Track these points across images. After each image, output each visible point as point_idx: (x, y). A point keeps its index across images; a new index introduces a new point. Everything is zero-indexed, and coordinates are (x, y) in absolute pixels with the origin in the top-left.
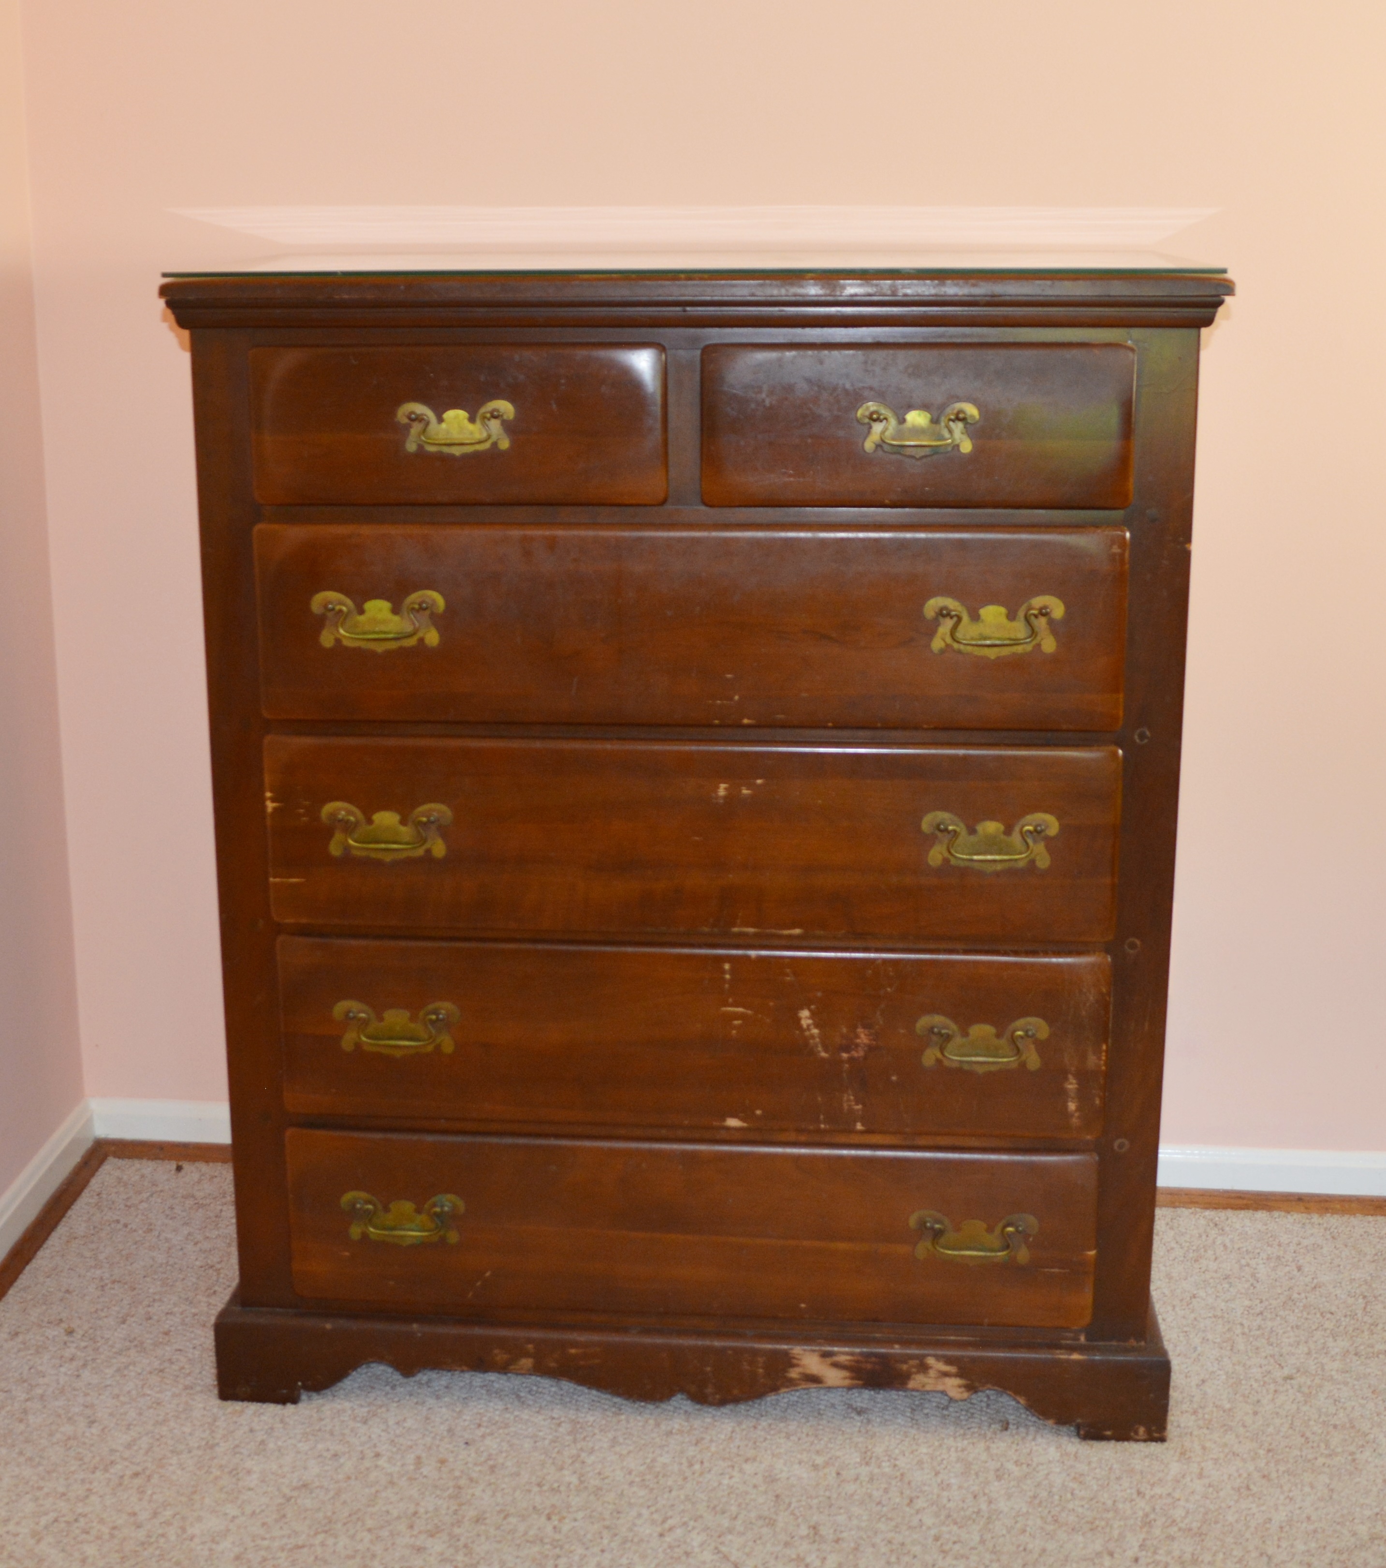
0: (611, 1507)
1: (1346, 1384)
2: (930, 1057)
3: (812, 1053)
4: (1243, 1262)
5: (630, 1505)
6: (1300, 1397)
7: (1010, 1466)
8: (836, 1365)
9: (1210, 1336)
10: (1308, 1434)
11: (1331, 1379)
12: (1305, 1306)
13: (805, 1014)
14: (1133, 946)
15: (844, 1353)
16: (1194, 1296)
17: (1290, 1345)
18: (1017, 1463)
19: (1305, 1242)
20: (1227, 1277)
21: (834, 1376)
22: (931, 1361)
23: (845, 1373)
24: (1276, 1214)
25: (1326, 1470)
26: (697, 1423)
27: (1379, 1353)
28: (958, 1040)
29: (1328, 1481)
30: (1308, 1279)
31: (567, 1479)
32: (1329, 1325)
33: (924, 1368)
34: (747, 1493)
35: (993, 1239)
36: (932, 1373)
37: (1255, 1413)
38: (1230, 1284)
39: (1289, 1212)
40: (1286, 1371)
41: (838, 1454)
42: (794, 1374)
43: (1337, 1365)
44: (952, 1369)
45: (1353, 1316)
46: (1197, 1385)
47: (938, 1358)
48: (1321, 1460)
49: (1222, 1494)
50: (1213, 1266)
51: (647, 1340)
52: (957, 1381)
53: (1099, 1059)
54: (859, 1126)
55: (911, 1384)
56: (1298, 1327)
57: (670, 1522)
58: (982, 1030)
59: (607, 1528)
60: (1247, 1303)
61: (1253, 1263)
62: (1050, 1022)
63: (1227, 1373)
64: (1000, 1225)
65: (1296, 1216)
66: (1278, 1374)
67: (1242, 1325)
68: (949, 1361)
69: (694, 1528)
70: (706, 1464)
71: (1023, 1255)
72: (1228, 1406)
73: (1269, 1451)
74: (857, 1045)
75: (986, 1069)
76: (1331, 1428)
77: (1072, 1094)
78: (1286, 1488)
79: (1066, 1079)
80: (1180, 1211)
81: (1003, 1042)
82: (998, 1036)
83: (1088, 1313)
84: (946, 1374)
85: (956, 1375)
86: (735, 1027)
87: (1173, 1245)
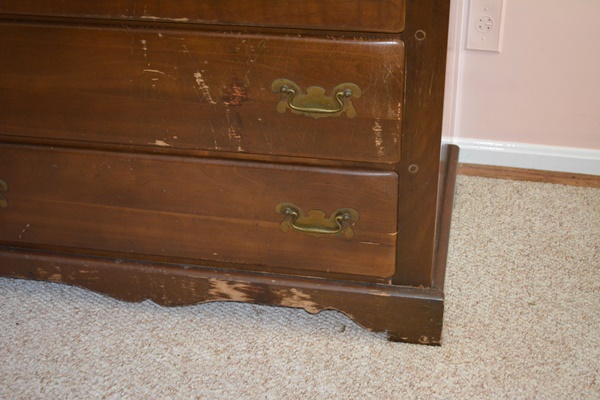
0: (83, 374)
1: (568, 310)
2: (282, 106)
3: (205, 101)
4: (527, 218)
5: (95, 373)
6: (535, 318)
7: (336, 359)
8: (237, 289)
9: (491, 270)
10: (533, 347)
11: (559, 306)
12: (557, 252)
13: (198, 75)
14: (420, 35)
15: (242, 282)
16: (490, 241)
17: (540, 280)
18: (342, 357)
19: (570, 206)
20: (514, 228)
21: (236, 295)
22: (294, 291)
23: (243, 294)
24: (557, 185)
25: (538, 376)
26: (158, 316)
27: (595, 288)
28: (301, 96)
29: (536, 385)
30: (565, 232)
31: (65, 352)
32: (569, 266)
33: (291, 295)
34: (168, 369)
35: (329, 222)
36: (295, 297)
37: (503, 329)
38: (515, 233)
39: (565, 185)
40: (532, 299)
41: (234, 343)
42: (212, 292)
43: (565, 296)
44: (308, 296)
45: (585, 261)
46: (473, 306)
47: (298, 289)
48: (536, 368)
49: (464, 389)
50: (508, 219)
51: (125, 267)
52: (311, 303)
53: (396, 112)
54: (240, 149)
55: (283, 303)
56: (548, 266)
57: (114, 388)
58: (316, 90)
59: (74, 390)
60: (521, 247)
61: (533, 219)
62: (362, 87)
63: (494, 298)
64: (334, 214)
65: (569, 188)
66: (527, 300)
67: (514, 262)
68: (305, 291)
69: (126, 393)
70: (152, 346)
71: (349, 233)
72: (487, 322)
73: (504, 358)
74: (234, 97)
75: (319, 116)
76: (549, 344)
77: (378, 135)
78: (506, 389)
79: (375, 125)
80: (499, 181)
81: (330, 98)
82: (327, 94)
83: (393, 268)
84: (304, 299)
85: (309, 300)
86: (154, 82)
87: (488, 204)
